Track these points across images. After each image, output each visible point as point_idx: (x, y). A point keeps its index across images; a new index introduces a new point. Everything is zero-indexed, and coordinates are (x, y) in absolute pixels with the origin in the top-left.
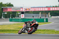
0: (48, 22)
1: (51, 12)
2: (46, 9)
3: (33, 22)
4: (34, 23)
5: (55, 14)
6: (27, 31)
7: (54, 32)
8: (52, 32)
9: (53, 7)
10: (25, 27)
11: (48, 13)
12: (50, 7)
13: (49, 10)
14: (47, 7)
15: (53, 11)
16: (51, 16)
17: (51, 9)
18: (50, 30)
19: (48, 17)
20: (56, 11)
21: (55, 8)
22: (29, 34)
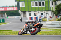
0: (4, 22)
1: (8, 12)
2: (3, 9)
3: (35, 22)
5: (11, 14)
7: (11, 32)
8: (9, 32)
9: (10, 7)
10: (27, 28)
11: (4, 14)
12: (7, 7)
13: (5, 10)
14: (3, 7)
15: (10, 11)
16: (8, 16)
17: (8, 9)
18: (7, 31)
19: (4, 17)
20: (12, 11)
21: (12, 8)
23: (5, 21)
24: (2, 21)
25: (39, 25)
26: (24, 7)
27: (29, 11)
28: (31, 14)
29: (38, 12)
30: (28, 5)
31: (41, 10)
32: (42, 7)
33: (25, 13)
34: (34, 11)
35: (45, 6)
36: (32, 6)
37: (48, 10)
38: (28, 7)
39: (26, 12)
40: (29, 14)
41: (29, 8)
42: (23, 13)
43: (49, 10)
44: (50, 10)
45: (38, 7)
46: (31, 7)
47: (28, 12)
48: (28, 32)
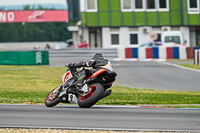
4: (101, 71)
6: (77, 95)
10: (71, 84)
22: (82, 106)
23: (50, 59)
24: (40, 61)
25: (105, 73)
26: (95, 10)
27: (112, 27)
28: (117, 35)
29: (145, 30)
30: (109, 6)
31: (155, 24)
32: (158, 12)
33: (95, 33)
34: (130, 27)
35: (167, 10)
36: (123, 10)
37: (179, 24)
38: (110, 11)
39: (100, 28)
40: (113, 36)
41: (113, 14)
42: (90, 33)
43: (183, 25)
44: (186, 23)
45: (145, 12)
46: (120, 11)
47: (108, 29)
48: (72, 97)
